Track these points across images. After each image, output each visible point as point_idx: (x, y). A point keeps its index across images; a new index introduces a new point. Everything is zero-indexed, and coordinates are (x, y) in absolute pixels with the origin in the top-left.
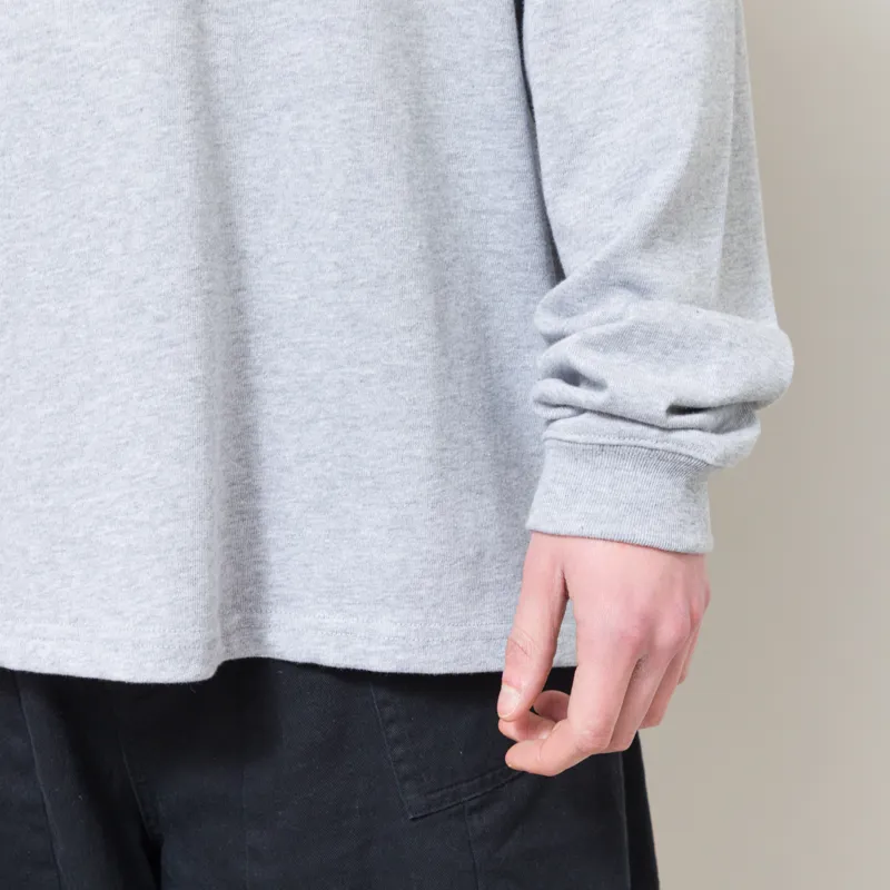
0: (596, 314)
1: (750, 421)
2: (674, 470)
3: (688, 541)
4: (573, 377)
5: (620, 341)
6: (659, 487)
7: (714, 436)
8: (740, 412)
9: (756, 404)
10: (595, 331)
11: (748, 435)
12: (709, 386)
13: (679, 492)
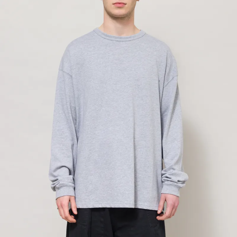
0: (169, 172)
1: (184, 183)
2: (177, 188)
3: (178, 195)
4: (167, 177)
5: (172, 174)
6: (176, 189)
7: (181, 184)
8: (184, 182)
9: (185, 181)
10: (170, 173)
11: (184, 185)
12: (181, 179)
13: (178, 190)
